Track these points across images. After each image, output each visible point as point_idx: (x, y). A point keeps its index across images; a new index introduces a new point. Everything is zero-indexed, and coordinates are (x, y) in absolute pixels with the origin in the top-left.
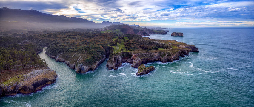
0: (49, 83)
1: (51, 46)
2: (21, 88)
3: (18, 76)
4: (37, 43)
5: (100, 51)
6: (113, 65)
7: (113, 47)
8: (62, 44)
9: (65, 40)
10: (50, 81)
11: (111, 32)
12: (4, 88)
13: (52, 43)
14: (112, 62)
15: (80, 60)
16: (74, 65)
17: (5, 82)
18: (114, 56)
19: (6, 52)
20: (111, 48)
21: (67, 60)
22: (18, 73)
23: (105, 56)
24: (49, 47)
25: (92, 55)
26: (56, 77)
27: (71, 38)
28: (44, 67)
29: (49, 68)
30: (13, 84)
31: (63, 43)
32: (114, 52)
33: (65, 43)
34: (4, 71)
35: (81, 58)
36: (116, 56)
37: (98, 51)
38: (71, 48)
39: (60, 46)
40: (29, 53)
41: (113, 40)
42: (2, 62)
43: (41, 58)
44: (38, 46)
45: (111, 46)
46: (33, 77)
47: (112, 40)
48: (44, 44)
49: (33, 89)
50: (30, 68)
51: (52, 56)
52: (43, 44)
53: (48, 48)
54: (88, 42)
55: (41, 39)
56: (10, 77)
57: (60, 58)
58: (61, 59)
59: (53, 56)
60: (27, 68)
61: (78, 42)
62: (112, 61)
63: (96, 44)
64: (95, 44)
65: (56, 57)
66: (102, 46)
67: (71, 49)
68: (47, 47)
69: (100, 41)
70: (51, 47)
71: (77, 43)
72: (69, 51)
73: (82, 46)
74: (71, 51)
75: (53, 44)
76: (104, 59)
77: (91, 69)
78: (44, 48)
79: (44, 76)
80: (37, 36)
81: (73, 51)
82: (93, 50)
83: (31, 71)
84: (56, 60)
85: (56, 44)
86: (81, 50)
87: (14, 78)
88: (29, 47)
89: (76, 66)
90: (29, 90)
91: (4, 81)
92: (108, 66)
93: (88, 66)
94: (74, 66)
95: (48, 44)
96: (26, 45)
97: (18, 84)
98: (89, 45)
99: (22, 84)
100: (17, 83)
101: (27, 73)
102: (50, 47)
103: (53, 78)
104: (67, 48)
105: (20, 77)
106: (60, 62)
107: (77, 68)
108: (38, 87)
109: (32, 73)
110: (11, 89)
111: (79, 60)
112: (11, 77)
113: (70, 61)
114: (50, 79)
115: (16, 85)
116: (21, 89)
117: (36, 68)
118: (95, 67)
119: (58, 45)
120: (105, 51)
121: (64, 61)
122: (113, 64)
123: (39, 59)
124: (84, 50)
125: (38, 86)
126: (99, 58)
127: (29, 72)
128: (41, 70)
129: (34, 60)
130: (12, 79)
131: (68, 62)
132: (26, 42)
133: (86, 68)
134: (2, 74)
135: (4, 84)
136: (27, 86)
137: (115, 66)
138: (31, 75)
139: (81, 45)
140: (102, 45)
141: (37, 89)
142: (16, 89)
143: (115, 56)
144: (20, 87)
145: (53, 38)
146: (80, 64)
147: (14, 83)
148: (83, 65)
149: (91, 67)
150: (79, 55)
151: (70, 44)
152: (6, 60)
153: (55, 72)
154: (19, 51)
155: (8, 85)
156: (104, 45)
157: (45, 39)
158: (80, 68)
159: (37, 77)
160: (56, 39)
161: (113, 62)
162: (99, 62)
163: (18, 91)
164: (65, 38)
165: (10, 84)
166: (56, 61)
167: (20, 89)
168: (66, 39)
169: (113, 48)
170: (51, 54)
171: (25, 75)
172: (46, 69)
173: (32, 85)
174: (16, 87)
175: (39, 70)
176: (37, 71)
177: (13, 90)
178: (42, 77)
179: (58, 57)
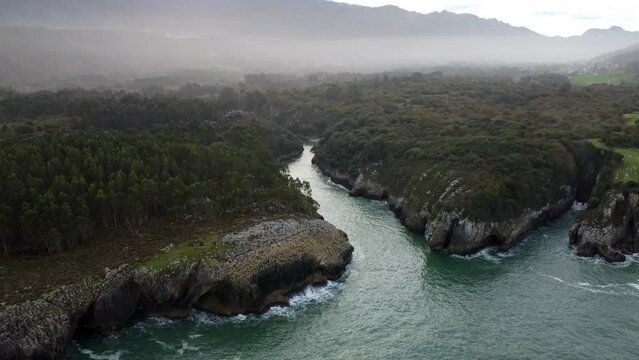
0: (317, 277)
1: (336, 133)
2: (209, 288)
3: (200, 239)
4: (279, 123)
5: (547, 165)
6: (607, 235)
7: (618, 150)
8: (381, 127)
9: (396, 109)
10: (321, 269)
11: (622, 83)
12: (145, 284)
13: (341, 122)
14: (600, 222)
15: (453, 194)
16: (424, 213)
17: (150, 259)
18: (615, 193)
19: (156, 146)
20: (610, 155)
21: (397, 194)
22: (201, 230)
23: (568, 188)
24: (327, 138)
25: (508, 179)
26: (347, 254)
27: (421, 103)
28: (303, 210)
29: (322, 218)
30: (178, 271)
31: (387, 122)
32: (622, 176)
33: (394, 122)
34: (147, 218)
35: (457, 186)
36: (626, 195)
37: (537, 165)
38: (419, 142)
39: (372, 132)
40: (250, 156)
41: (629, 119)
42: (139, 183)
43: (295, 179)
44: (285, 132)
45: (608, 145)
47: (623, 121)
48: (310, 125)
49: (255, 297)
50: (249, 213)
51: (338, 175)
52: (304, 126)
53: (321, 143)
54: (497, 122)
55: (299, 108)
56: (168, 244)
57: (369, 183)
58: (373, 187)
59: (342, 172)
60: (239, 212)
61: (450, 120)
62: (601, 216)
63: (535, 133)
64: (531, 130)
65: (355, 177)
66: (564, 144)
67: (415, 149)
68: (318, 140)
69: (554, 121)
70: (336, 137)
71: (446, 124)
72: (409, 155)
73: (468, 138)
74: (415, 154)
75: (345, 124)
76: (561, 202)
77: (495, 242)
78: (308, 144)
79: (302, 247)
80: (283, 94)
81: (424, 158)
82: (516, 156)
83: (253, 224)
84: (353, 191)
85: (355, 127)
86: (462, 155)
87: (185, 248)
88: (248, 135)
89: (432, 220)
90: (241, 298)
91: (146, 256)
92: (575, 239)
93: (481, 225)
94: (425, 221)
95: (322, 126)
96: (238, 128)
97: (200, 273)
98: (499, 134)
99: (215, 270)
100: (196, 268)
101: (239, 230)
102: (332, 137)
103: (335, 260)
104: (399, 141)
105: (208, 245)
106: (366, 197)
107: (434, 229)
108: (275, 293)
109: (258, 229)
110: (172, 290)
111: (450, 192)
112: (175, 243)
113: (407, 196)
114: (322, 263)
115: (191, 275)
116: (208, 294)
117: (273, 214)
118: (515, 233)
119: (364, 130)
120: (572, 165)
121: (384, 197)
122: (605, 230)
123: (285, 180)
124: (475, 156)
125: (276, 286)
126: (539, 196)
127: (245, 226)
128: (292, 224)
129: (267, 183)
130: (177, 251)
131: (400, 200)
132: (239, 116)
133: (475, 230)
134: (137, 232)
135: (144, 269)
136: (234, 280)
137: (613, 246)
138: (252, 238)
139: (462, 134)
140: (563, 139)
141: (270, 298)
142: (190, 293)
143: (620, 196)
144: (206, 285)
145: (347, 104)
146: (449, 210)
147: (185, 266)
148: (464, 216)
149: (495, 229)
150: (451, 172)
151: (417, 125)
152: (156, 176)
153: (345, 236)
154: (208, 147)
155: (161, 273)
156: (574, 139)
157: (314, 106)
158: (447, 229)
159: (274, 249)
160: (359, 105)
161: (606, 225)
162: (535, 214)
163: (195, 299)
164: (399, 101)
165: (168, 271)
166: (351, 195)
167: (205, 290)
168: (400, 105)
169: (619, 158)
170: (333, 166)
171: (228, 236)
172: (311, 222)
173: (254, 280)
174: (189, 283)
175: (285, 223)
176: (276, 225)
177: (176, 295)
178: (294, 251)
179: (359, 180)
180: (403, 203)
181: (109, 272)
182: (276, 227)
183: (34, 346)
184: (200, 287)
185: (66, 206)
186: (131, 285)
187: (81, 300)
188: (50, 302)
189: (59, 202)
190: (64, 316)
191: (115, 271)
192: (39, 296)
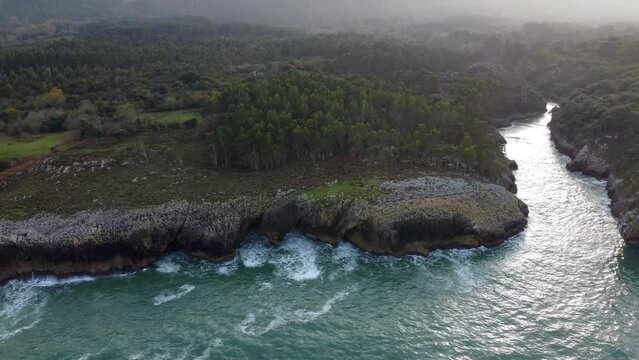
0: (468, 239)
1: (580, 96)
2: (355, 224)
3: (363, 181)
10: (473, 232)
12: (302, 209)
17: (313, 189)
21: (617, 176)
22: (369, 173)
30: (332, 204)
46: (411, 198)
49: (394, 242)
51: (565, 143)
56: (334, 180)
57: (594, 159)
58: (595, 162)
59: (569, 141)
60: (414, 163)
65: (580, 148)
79: (458, 208)
83: (416, 176)
87: (346, 186)
90: (380, 239)
91: (311, 186)
97: (350, 209)
99: (361, 211)
100: (349, 205)
101: (401, 179)
103: (493, 227)
105: (366, 187)
107: (629, 220)
108: (417, 243)
109: (419, 182)
110: (325, 218)
112: (340, 180)
114: (475, 227)
115: (342, 210)
116: (355, 228)
121: (604, 175)
125: (420, 237)
127: (408, 177)
128: (459, 183)
130: (339, 187)
131: (617, 181)
134: (317, 165)
135: (305, 196)
136: (375, 222)
138: (410, 188)
141: (410, 247)
142: (339, 225)
144: (353, 221)
147: (339, 201)
155: (317, 202)
159: (426, 204)
163: (343, 231)
165: (323, 202)
166: (568, 167)
167: (351, 225)
171: (387, 183)
172: (483, 185)
173: (395, 226)
174: (340, 216)
175: (452, 181)
176: (439, 181)
177: (329, 223)
178: (445, 209)
179: (582, 152)
180: (618, 185)
181: (280, 193)
182: (440, 183)
183: (212, 235)
184: (347, 222)
185: (269, 135)
186: (292, 207)
187: (253, 209)
188: (232, 206)
189: (265, 131)
190: (238, 218)
191: (284, 193)
192: (226, 200)
